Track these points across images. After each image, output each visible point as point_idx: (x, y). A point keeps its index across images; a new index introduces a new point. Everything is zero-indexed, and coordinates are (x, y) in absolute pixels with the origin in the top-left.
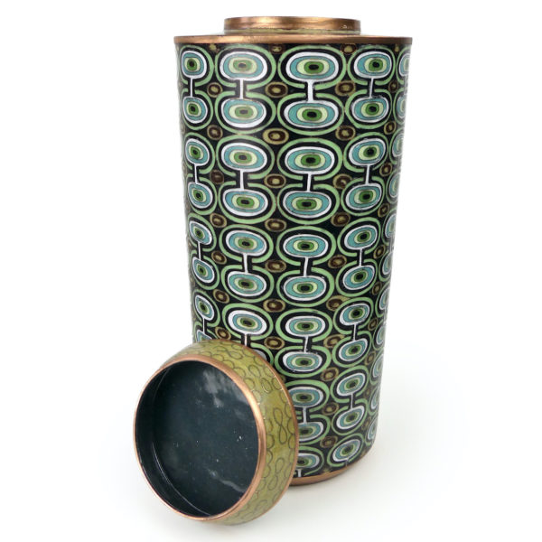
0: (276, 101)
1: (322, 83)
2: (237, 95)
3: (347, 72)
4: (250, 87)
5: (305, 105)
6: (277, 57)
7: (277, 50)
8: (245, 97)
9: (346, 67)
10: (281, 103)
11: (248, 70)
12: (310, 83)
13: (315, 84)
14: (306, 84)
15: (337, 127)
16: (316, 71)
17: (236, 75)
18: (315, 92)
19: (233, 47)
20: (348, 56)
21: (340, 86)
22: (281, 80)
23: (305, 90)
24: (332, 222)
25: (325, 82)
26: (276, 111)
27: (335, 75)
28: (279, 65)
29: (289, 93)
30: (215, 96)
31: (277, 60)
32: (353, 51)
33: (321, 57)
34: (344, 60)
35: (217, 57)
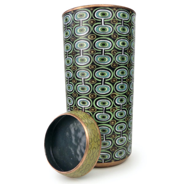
1: (106, 19)
4: (83, 22)
5: (101, 26)
6: (92, 11)
7: (92, 9)
8: (82, 25)
9: (114, 15)
10: (93, 26)
11: (83, 16)
12: (103, 19)
14: (101, 20)
15: (112, 34)
16: (104, 15)
17: (79, 19)
18: (104, 22)
20: (115, 11)
21: (113, 21)
22: (93, 19)
23: (101, 22)
24: (112, 66)
26: (92, 29)
27: (110, 17)
29: (96, 23)
30: (73, 27)
31: (92, 13)
33: (106, 11)
35: (74, 15)
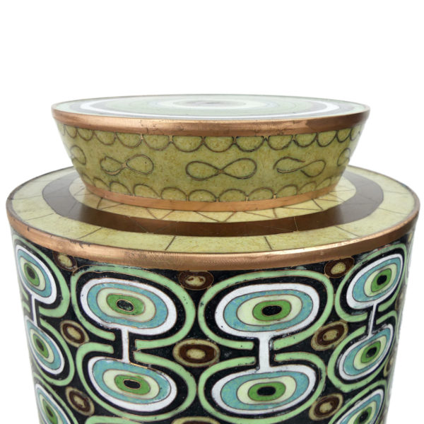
0: (196, 374)
1: (287, 335)
2: (117, 354)
3: (334, 309)
4: (140, 344)
5: (253, 377)
6: (196, 295)
7: (196, 282)
8: (132, 359)
9: (333, 299)
10: (204, 377)
11: (138, 313)
12: (264, 339)
13: (275, 338)
14: (256, 342)
15: (312, 402)
16: (276, 316)
17: (114, 319)
18: (273, 353)
19: (103, 269)
20: (336, 281)
21: (321, 334)
22: (204, 337)
23: (255, 352)
25: (293, 334)
26: (195, 389)
27: (311, 318)
28: (201, 310)
29: (222, 359)
30: (76, 345)
31: (197, 303)
32: (348, 268)
33: (286, 292)
34: (329, 288)
35: (74, 280)
